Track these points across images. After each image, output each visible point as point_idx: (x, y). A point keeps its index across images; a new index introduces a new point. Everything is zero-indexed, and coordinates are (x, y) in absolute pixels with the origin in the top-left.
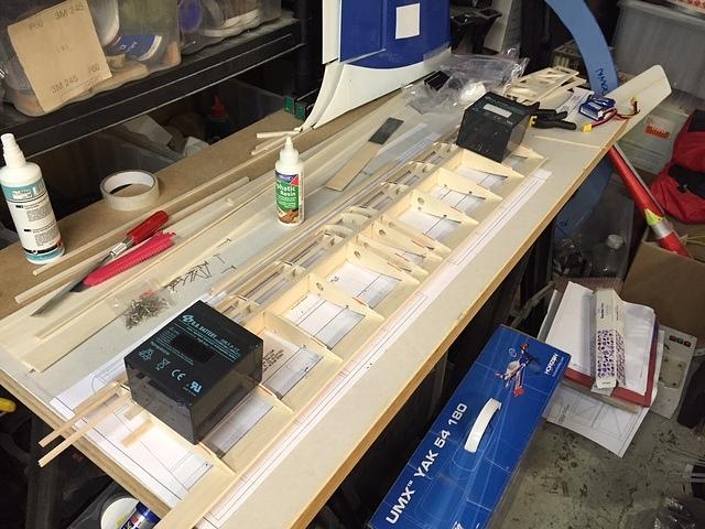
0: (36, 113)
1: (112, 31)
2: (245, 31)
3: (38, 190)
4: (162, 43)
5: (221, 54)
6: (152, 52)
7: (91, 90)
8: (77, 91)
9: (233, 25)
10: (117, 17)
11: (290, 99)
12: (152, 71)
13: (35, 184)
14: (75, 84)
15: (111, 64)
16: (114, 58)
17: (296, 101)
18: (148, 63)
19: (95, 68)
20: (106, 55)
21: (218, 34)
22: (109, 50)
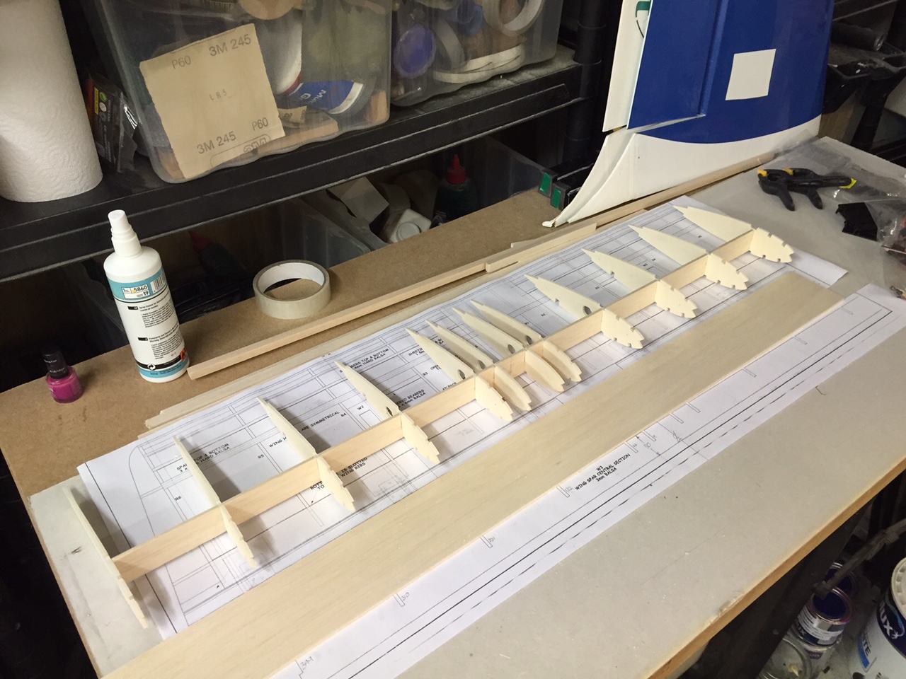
0: (172, 178)
1: (291, 75)
2: (496, 77)
3: (158, 285)
4: (363, 93)
5: (453, 109)
6: (346, 105)
7: (255, 151)
8: (233, 153)
9: (480, 67)
10: (299, 55)
11: (548, 177)
12: (345, 130)
13: (154, 278)
14: (230, 144)
15: (285, 119)
16: (289, 111)
17: (555, 180)
18: (340, 119)
19: (261, 124)
20: (278, 107)
21: (455, 78)
22: (284, 100)
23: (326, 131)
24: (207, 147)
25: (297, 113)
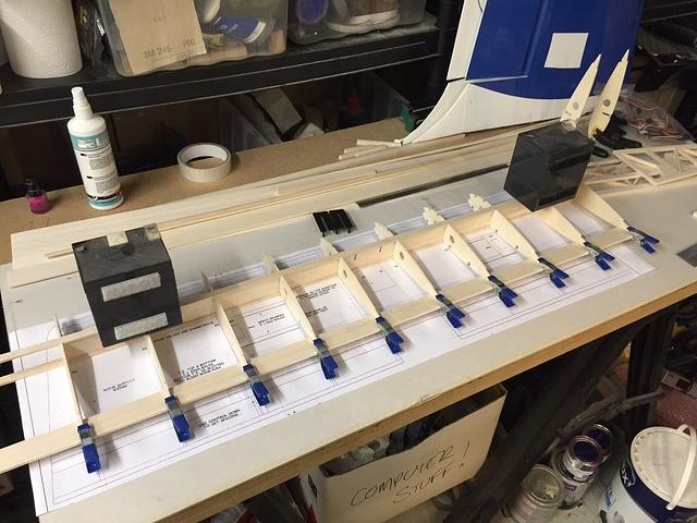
1: (212, 10)
2: (374, 31)
3: (101, 142)
4: (265, 30)
6: (253, 38)
12: (252, 55)
13: (99, 136)
14: (166, 54)
15: (207, 41)
16: (210, 36)
19: (190, 42)
20: (203, 32)
21: (343, 29)
23: (236, 53)
24: (150, 54)
25: (217, 38)
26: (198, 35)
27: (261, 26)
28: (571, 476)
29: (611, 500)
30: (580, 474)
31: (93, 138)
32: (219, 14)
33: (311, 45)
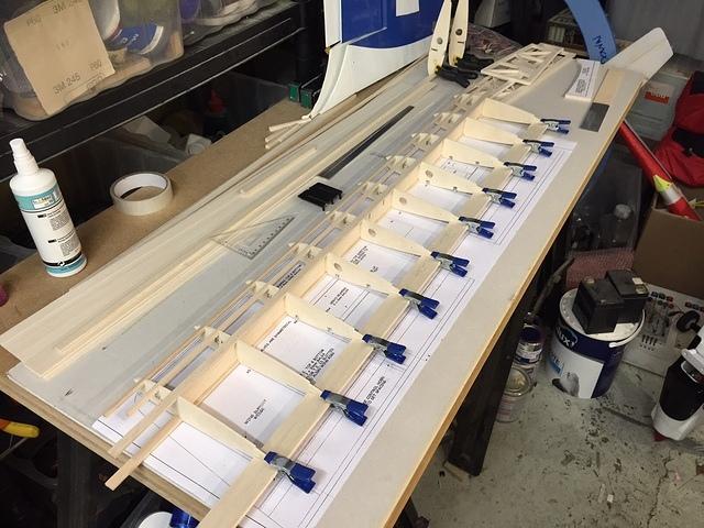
0: (38, 116)
1: (113, 23)
2: (244, 18)
4: (164, 34)
5: (222, 43)
6: (154, 44)
7: (93, 89)
8: (79, 91)
9: (230, 13)
10: (117, 8)
11: (295, 87)
12: (156, 65)
14: (78, 83)
15: (113, 59)
16: (116, 52)
17: (300, 88)
18: (151, 57)
19: (97, 65)
20: (108, 50)
21: (217, 22)
22: (111, 44)
23: (142, 67)
24: (61, 87)
25: (121, 54)
26: (104, 55)
27: (160, 31)
28: (526, 361)
29: (560, 366)
30: (533, 356)
31: (50, 192)
32: (120, 25)
33: (198, 43)
